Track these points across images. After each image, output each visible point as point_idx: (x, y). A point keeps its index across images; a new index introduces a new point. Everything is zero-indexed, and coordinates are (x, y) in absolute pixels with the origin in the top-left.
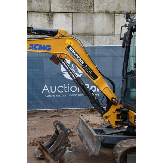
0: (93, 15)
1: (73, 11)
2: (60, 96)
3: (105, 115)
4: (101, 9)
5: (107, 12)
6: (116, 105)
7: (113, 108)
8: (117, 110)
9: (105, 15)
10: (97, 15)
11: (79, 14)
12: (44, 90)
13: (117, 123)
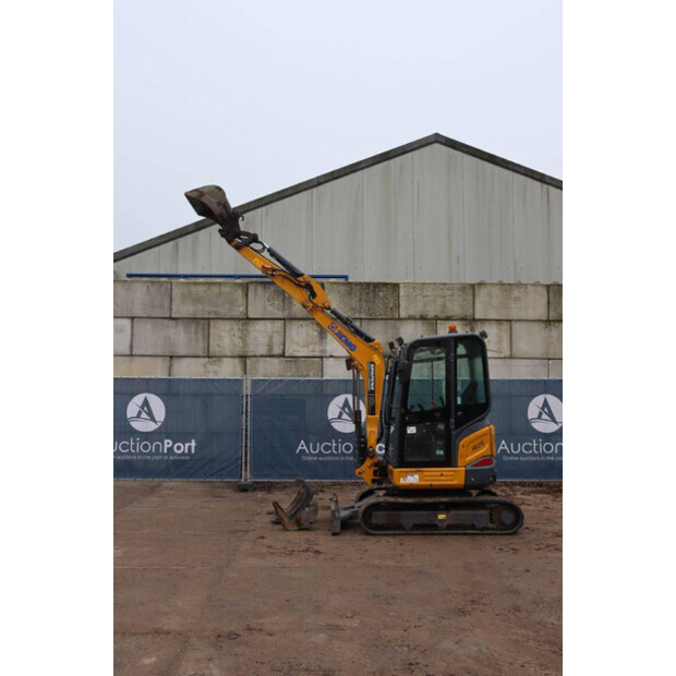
0: (398, 323)
1: (363, 316)
2: (325, 459)
3: (358, 471)
4: (411, 313)
5: (423, 318)
6: (372, 458)
7: (368, 462)
8: (376, 465)
9: (420, 323)
10: (405, 322)
11: (373, 322)
12: (300, 447)
13: (373, 481)
